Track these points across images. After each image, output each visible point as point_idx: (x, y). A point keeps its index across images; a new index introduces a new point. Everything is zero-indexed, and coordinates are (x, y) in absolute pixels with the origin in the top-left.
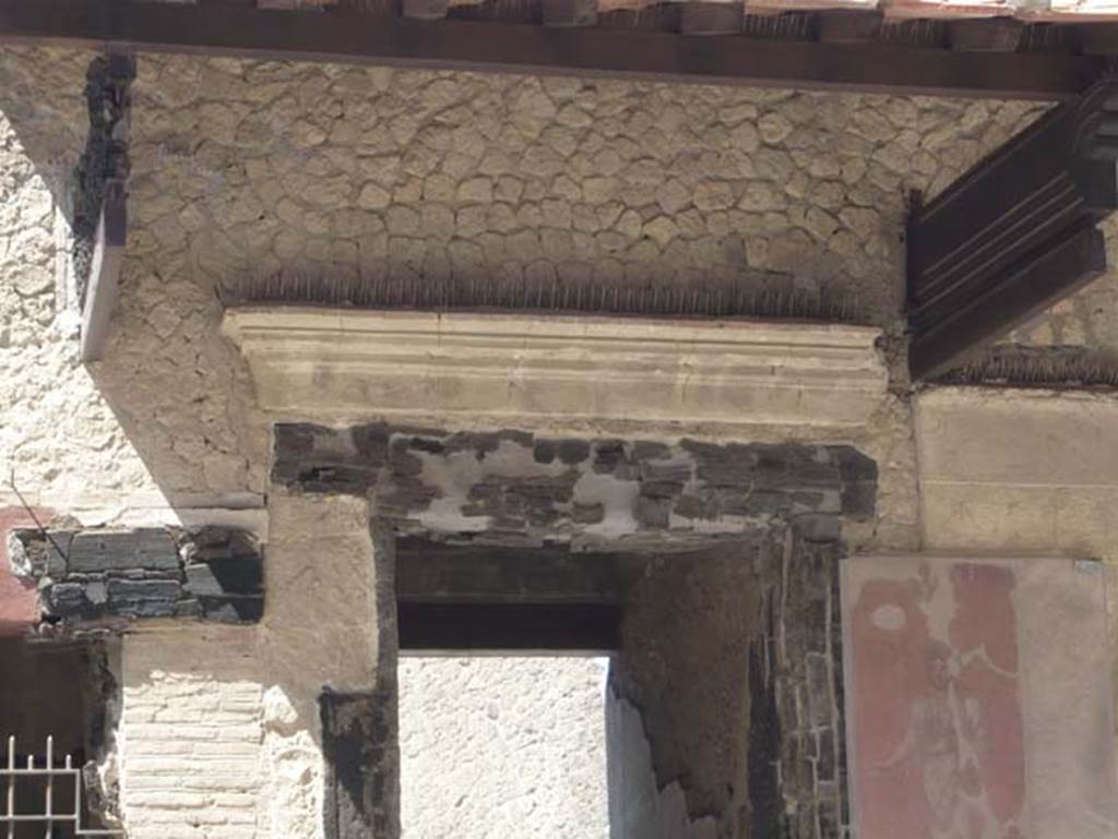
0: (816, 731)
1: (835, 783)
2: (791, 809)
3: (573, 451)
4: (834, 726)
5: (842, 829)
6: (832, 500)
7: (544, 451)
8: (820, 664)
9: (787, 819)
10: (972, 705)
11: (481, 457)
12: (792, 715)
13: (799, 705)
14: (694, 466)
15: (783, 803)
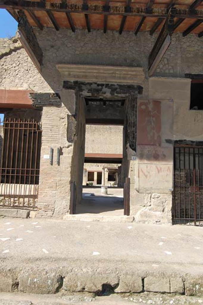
0: (133, 121)
1: (135, 128)
2: (129, 131)
3: (102, 85)
4: (135, 121)
5: (135, 134)
6: (137, 92)
7: (98, 85)
8: (134, 113)
9: (128, 133)
10: (154, 119)
11: (90, 86)
12: (130, 119)
13: (131, 118)
14: (118, 88)
15: (128, 131)
